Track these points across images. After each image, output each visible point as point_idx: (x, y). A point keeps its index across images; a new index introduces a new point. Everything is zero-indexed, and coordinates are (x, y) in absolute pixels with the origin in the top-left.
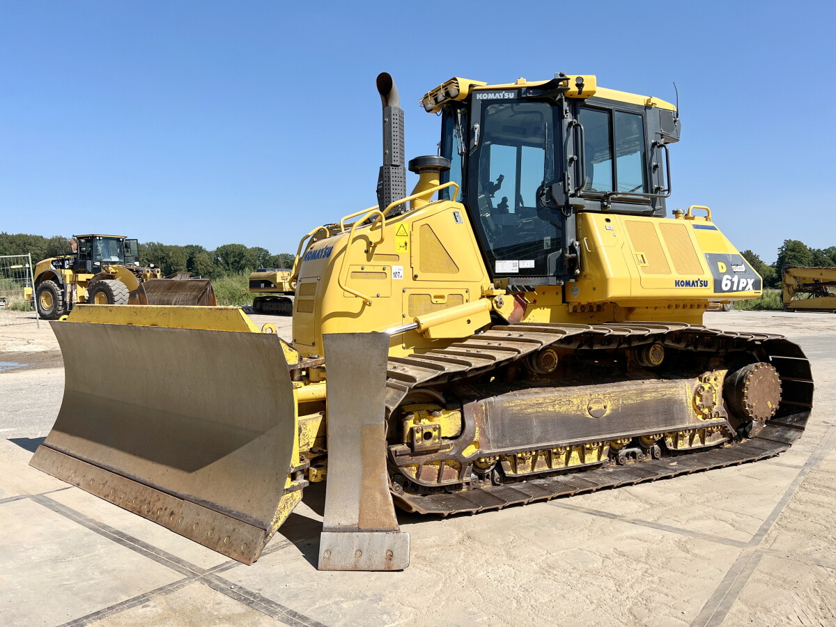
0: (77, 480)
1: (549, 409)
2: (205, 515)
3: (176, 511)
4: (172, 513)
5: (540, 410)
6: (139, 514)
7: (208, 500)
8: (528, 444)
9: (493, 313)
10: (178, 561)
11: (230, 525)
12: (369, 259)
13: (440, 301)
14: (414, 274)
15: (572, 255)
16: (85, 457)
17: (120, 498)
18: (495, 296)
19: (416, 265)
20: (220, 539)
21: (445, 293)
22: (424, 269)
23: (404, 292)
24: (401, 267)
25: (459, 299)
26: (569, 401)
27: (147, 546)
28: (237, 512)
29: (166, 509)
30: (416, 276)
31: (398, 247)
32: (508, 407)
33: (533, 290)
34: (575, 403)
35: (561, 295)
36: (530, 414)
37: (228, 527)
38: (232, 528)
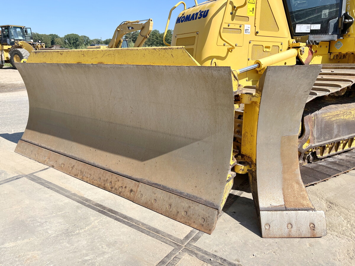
0: (52, 163)
1: (342, 118)
2: (160, 194)
3: (134, 189)
4: (131, 191)
5: (338, 118)
6: (105, 188)
7: (159, 183)
8: (331, 139)
9: (298, 58)
10: (158, 231)
11: (185, 203)
12: (232, 20)
13: (268, 50)
14: (256, 31)
15: (350, 20)
16: (53, 149)
17: (87, 177)
18: (301, 47)
19: (257, 25)
20: (178, 212)
21: (270, 45)
22: (261, 28)
23: (250, 43)
24: (249, 26)
25: (277, 49)
26: (350, 112)
27: (125, 217)
28: (188, 194)
29: (126, 187)
30: (257, 33)
31: (249, 11)
32: (324, 117)
33: (318, 44)
34: (353, 113)
35: (328, 48)
36: (333, 121)
37: (183, 204)
38: (187, 205)
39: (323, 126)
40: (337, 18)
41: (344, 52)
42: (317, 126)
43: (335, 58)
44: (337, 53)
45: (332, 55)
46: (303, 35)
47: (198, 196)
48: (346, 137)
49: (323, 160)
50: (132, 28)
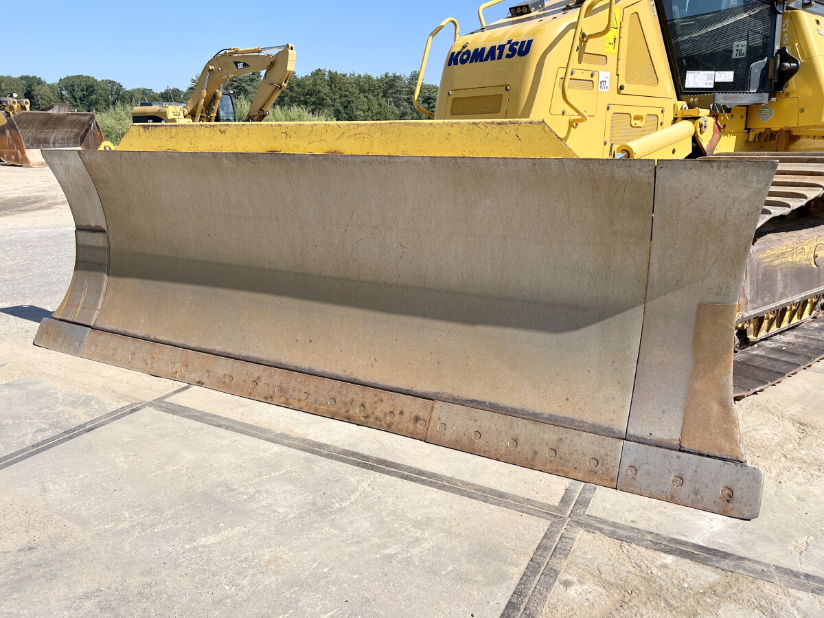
0: (196, 376)
1: (790, 260)
2: (486, 420)
3: (424, 414)
4: (417, 419)
5: (783, 260)
6: (349, 420)
8: (773, 302)
9: (695, 139)
11: (550, 434)
12: (580, 62)
13: (638, 123)
14: (620, 85)
15: (792, 65)
16: (193, 345)
17: (299, 400)
18: (700, 117)
19: (622, 71)
20: (535, 453)
21: (643, 113)
22: (630, 79)
23: (608, 108)
24: (608, 74)
25: (654, 121)
26: (803, 248)
29: (401, 413)
31: (608, 44)
32: (762, 259)
33: (728, 111)
34: (806, 251)
35: (745, 118)
36: (776, 266)
37: (546, 436)
38: (554, 437)
39: (760, 277)
40: (766, 60)
41: (775, 128)
42: (751, 277)
43: (757, 140)
44: (763, 130)
45: (751, 133)
46: (704, 93)
47: (576, 417)
48: (797, 298)
49: (756, 345)
50: (245, 65)
